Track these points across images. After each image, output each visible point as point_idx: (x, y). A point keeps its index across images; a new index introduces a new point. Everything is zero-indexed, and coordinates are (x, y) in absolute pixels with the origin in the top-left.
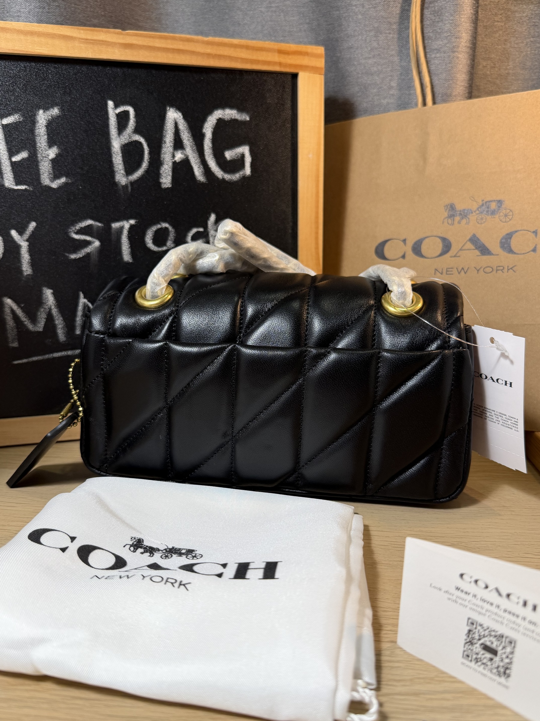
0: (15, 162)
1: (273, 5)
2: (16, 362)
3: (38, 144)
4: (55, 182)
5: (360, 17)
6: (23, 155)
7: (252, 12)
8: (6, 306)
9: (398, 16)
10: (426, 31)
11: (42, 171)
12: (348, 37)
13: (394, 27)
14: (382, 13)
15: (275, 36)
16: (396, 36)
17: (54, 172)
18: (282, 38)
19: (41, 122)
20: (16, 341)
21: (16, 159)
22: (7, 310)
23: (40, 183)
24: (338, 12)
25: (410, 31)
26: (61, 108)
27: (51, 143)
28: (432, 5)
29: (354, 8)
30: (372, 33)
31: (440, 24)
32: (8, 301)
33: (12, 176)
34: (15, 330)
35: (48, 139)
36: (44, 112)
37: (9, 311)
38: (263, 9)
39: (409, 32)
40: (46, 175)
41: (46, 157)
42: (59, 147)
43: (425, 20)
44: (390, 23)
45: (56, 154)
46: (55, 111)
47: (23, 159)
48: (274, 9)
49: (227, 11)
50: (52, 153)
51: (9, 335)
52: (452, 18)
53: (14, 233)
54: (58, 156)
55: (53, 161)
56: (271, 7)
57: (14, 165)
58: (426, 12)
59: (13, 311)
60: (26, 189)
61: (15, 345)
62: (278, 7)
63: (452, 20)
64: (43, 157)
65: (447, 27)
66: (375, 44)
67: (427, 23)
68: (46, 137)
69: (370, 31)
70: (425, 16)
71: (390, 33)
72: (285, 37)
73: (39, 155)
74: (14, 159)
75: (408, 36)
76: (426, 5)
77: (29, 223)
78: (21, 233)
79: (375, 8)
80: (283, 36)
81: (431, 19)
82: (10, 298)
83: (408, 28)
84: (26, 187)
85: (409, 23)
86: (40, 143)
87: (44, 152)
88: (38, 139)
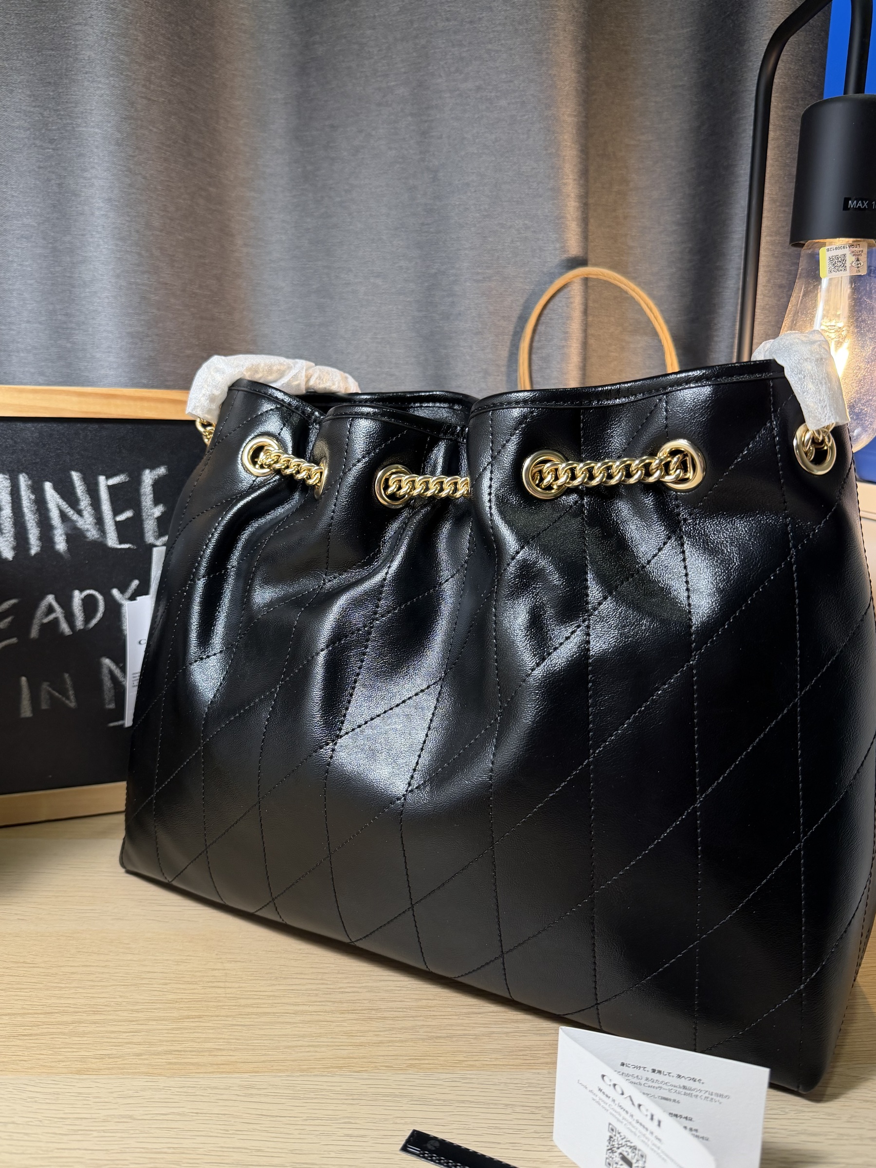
0: (119, 521)
1: (378, 336)
2: (112, 725)
3: (144, 504)
4: (160, 540)
5: (468, 358)
6: (128, 514)
7: (356, 342)
8: (105, 667)
9: (506, 359)
10: (534, 375)
11: (146, 530)
12: (456, 376)
13: (504, 369)
14: (490, 356)
15: (381, 367)
16: (505, 378)
17: (159, 530)
18: (388, 370)
19: (147, 481)
20: (114, 702)
21: (121, 518)
22: (105, 671)
23: (145, 542)
24: (446, 351)
25: (518, 374)
26: (168, 467)
27: (156, 502)
28: (539, 351)
29: (462, 349)
30: (481, 375)
31: (548, 371)
32: (107, 661)
33: (116, 535)
34: (113, 691)
35: (154, 497)
36: (151, 471)
37: (107, 672)
38: (367, 340)
39: (517, 376)
40: (151, 533)
41: (151, 516)
42: (165, 505)
43: (533, 365)
44: (498, 365)
45: (162, 512)
46: (162, 471)
47: (128, 519)
48: (379, 340)
49: (329, 338)
50: (158, 511)
51: (106, 696)
52: (559, 366)
53: (115, 592)
54: (163, 514)
55: (159, 519)
56: (376, 338)
57: (118, 524)
58: (534, 357)
59: (111, 672)
60: (129, 548)
61: (112, 706)
62: (382, 338)
63: (559, 368)
64: (148, 516)
65: (555, 374)
66: (483, 385)
67: (535, 368)
68: (152, 496)
69: (479, 372)
70: (532, 361)
71: (498, 375)
72: (391, 368)
73: (144, 514)
74: (119, 518)
75: (517, 379)
76: (534, 351)
77: (131, 581)
78: (123, 591)
79: (483, 350)
80: (389, 368)
81: (539, 365)
82: (108, 657)
83: (516, 371)
84: (130, 546)
85: (517, 366)
86: (146, 502)
87: (149, 511)
88: (143, 498)
